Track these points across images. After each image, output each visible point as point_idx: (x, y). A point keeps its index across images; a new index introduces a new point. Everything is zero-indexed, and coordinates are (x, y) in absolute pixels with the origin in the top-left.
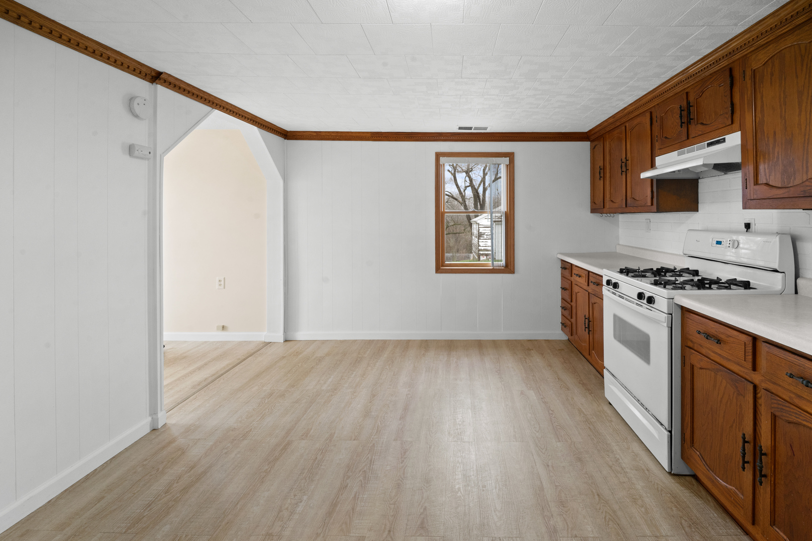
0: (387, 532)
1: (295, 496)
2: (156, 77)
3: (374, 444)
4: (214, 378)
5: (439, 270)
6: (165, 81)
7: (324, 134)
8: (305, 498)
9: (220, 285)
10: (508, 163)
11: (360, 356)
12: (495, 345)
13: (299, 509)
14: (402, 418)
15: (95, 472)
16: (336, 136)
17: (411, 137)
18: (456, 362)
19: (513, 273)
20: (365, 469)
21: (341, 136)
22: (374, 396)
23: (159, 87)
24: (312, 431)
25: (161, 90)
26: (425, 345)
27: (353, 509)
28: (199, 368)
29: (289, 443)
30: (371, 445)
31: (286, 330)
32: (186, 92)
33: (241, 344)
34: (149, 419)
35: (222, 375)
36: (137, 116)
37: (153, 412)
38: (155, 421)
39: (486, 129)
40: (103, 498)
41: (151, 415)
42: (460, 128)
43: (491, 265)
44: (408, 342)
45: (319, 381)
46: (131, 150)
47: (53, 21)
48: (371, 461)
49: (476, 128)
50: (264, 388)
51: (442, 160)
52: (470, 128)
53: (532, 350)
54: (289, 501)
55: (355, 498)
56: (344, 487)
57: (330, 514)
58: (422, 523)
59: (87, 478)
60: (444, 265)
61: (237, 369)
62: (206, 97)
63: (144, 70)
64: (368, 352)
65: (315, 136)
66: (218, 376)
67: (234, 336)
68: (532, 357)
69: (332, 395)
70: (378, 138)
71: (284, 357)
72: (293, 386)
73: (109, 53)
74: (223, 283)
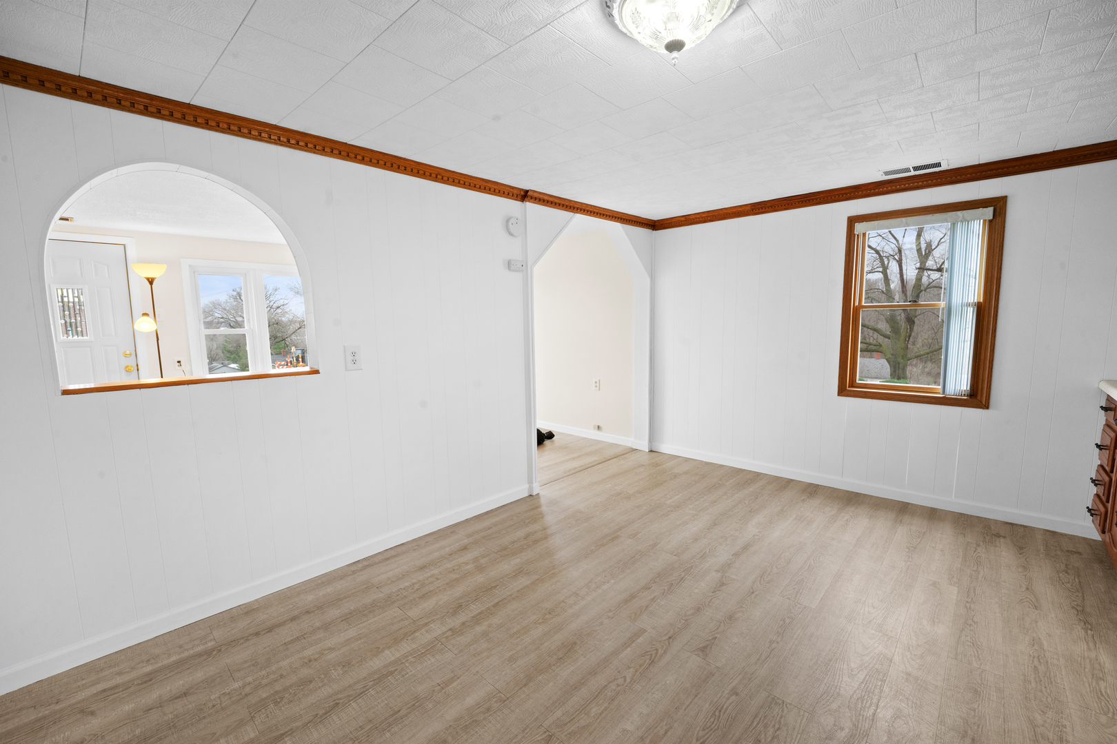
0: (667, 637)
1: (605, 576)
2: (524, 195)
3: (692, 566)
4: (581, 469)
5: (842, 391)
6: (532, 198)
7: (693, 217)
8: (612, 581)
9: (596, 386)
10: (991, 218)
11: (720, 482)
12: (933, 515)
13: (605, 587)
14: (737, 555)
15: (492, 511)
16: (707, 217)
17: (809, 200)
18: (847, 520)
19: (987, 407)
20: (673, 582)
21: (713, 216)
22: (715, 525)
23: (527, 203)
24: (640, 535)
25: (530, 206)
26: (812, 490)
27: (647, 607)
28: (574, 459)
29: (617, 537)
30: (690, 566)
31: (651, 440)
32: (550, 203)
33: (612, 445)
34: (527, 486)
35: (588, 468)
36: (511, 234)
37: (530, 482)
38: (531, 488)
39: (939, 165)
40: (491, 528)
41: (529, 483)
42: (887, 173)
43: (941, 391)
44: (790, 481)
45: (666, 495)
46: (509, 265)
47: (454, 172)
48: (682, 578)
49: (916, 169)
50: (616, 488)
51: (859, 228)
52: (907, 170)
53: (1004, 537)
54: (600, 578)
55: (653, 600)
56: (647, 588)
57: (626, 601)
58: (705, 647)
59: (487, 513)
60: (855, 385)
61: (600, 466)
62: (567, 204)
63: (515, 192)
64: (732, 481)
65: (683, 221)
66: (585, 468)
67: (606, 437)
68: (996, 546)
69: (672, 511)
70: (761, 210)
71: (643, 465)
72: (641, 493)
73: (489, 185)
74: (598, 385)
